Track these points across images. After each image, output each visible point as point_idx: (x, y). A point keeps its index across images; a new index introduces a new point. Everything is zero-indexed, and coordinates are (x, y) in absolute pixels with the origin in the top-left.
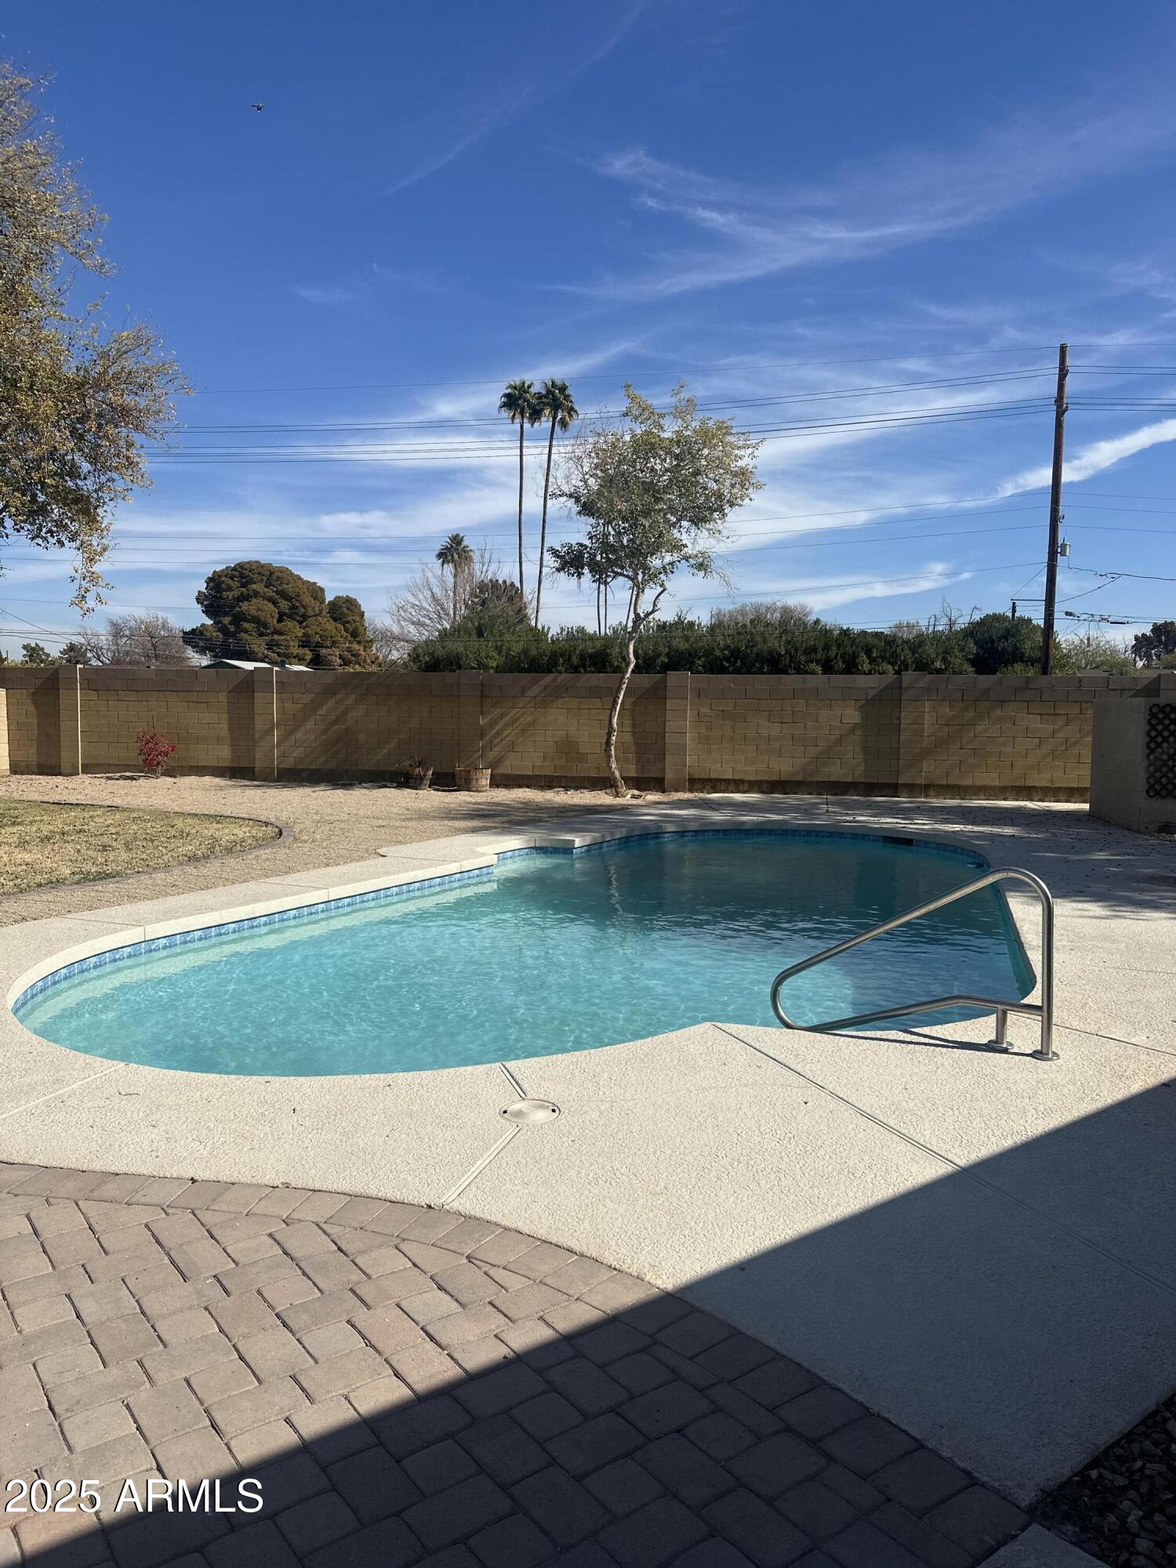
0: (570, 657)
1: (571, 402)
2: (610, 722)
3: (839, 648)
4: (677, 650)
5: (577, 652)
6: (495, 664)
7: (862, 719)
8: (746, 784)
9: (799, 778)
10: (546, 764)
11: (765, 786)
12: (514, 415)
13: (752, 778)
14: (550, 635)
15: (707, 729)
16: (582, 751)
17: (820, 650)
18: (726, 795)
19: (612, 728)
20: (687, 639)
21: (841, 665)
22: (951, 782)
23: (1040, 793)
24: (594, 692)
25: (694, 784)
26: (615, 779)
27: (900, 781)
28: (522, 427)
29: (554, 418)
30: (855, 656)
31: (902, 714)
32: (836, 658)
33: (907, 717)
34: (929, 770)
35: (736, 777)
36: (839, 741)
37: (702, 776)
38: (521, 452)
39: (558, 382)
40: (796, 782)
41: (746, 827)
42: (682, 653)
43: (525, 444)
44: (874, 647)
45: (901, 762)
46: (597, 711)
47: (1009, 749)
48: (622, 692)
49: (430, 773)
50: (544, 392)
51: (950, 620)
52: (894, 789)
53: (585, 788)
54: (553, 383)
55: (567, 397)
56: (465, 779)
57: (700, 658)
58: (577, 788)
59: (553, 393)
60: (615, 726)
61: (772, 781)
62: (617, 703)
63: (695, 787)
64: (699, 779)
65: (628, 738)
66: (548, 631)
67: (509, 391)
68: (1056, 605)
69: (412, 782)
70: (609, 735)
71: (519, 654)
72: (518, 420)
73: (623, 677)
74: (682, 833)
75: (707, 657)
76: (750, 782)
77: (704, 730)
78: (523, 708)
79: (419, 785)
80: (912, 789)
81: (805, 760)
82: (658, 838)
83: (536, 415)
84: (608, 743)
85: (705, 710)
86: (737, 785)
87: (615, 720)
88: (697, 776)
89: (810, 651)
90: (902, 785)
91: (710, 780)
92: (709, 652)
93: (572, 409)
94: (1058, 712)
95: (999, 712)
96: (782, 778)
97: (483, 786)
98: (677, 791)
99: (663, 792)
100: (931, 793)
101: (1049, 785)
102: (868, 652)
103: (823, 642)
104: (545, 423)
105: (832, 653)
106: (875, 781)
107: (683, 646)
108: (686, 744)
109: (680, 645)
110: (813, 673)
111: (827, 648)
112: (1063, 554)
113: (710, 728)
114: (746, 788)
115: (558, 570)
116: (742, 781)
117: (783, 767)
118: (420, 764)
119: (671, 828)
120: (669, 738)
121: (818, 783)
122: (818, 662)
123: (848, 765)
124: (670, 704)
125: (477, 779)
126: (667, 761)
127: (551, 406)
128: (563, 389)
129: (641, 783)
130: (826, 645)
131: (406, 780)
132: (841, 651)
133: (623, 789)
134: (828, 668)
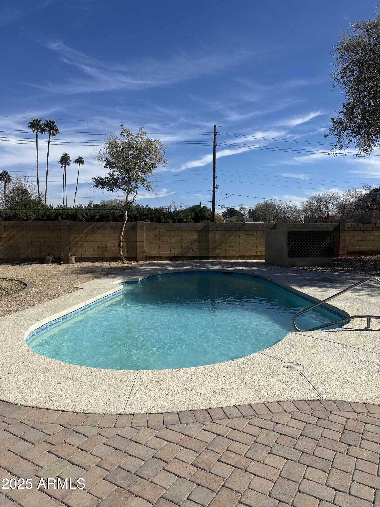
0: (63, 215)
1: (56, 127)
2: (120, 238)
3: (155, 214)
4: (102, 214)
5: (65, 214)
6: (33, 218)
7: (198, 236)
8: (164, 258)
9: (180, 255)
10: (95, 253)
11: (170, 258)
12: (34, 130)
13: (166, 256)
14: (54, 208)
15: (151, 240)
16: (108, 248)
17: (149, 215)
18: (158, 261)
19: (121, 240)
20: (105, 210)
21: (156, 220)
22: (224, 255)
23: (247, 257)
24: (112, 228)
25: (147, 258)
26: (122, 258)
27: (210, 255)
28: (37, 134)
29: (50, 132)
30: (160, 217)
31: (210, 235)
32: (154, 217)
33: (211, 236)
34: (217, 252)
35: (160, 256)
36: (192, 243)
37: (150, 256)
38: (37, 143)
39: (52, 120)
40: (179, 256)
41: (181, 271)
42: (104, 215)
43: (38, 140)
44: (165, 214)
45: (210, 250)
46: (113, 235)
47: (238, 245)
48: (124, 228)
49: (52, 258)
50: (46, 123)
51: (175, 206)
52: (208, 258)
53: (110, 261)
54: (49, 120)
55: (55, 126)
56: (67, 260)
57: (110, 217)
58: (106, 261)
59: (50, 124)
60: (122, 240)
61: (172, 256)
62: (122, 232)
63: (147, 259)
64: (149, 257)
65: (125, 244)
66: (52, 206)
67: (32, 121)
68: (215, 202)
69: (45, 261)
70: (120, 243)
71: (43, 214)
72: (36, 132)
73: (124, 223)
74: (162, 274)
75: (112, 216)
76: (165, 257)
77: (150, 241)
78: (85, 234)
79: (48, 262)
80: (213, 257)
81: (182, 250)
82: (156, 276)
83: (43, 131)
84: (119, 245)
85: (150, 234)
86: (161, 258)
87: (121, 238)
88: (148, 256)
89: (146, 215)
90: (210, 256)
91: (152, 257)
92: (113, 215)
93: (57, 130)
94: (251, 234)
95: (235, 234)
96: (175, 256)
97: (74, 262)
98: (142, 261)
99: (137, 261)
100: (218, 258)
101: (249, 255)
102: (164, 216)
103: (150, 213)
104: (47, 133)
105: (153, 215)
106: (202, 255)
107: (104, 212)
108: (144, 245)
109: (102, 211)
110: (147, 222)
111: (151, 214)
112: (217, 188)
113: (152, 240)
114: (164, 259)
115: (96, 186)
116: (163, 257)
117: (176, 252)
118: (48, 255)
119: (160, 273)
120: (138, 244)
121: (186, 257)
122: (149, 219)
123: (194, 251)
124: (139, 232)
125: (71, 260)
126: (138, 251)
127: (49, 128)
128: (53, 123)
129: (130, 259)
130: (151, 213)
131: (43, 261)
132: (156, 215)
133: (125, 261)
134: (152, 220)
